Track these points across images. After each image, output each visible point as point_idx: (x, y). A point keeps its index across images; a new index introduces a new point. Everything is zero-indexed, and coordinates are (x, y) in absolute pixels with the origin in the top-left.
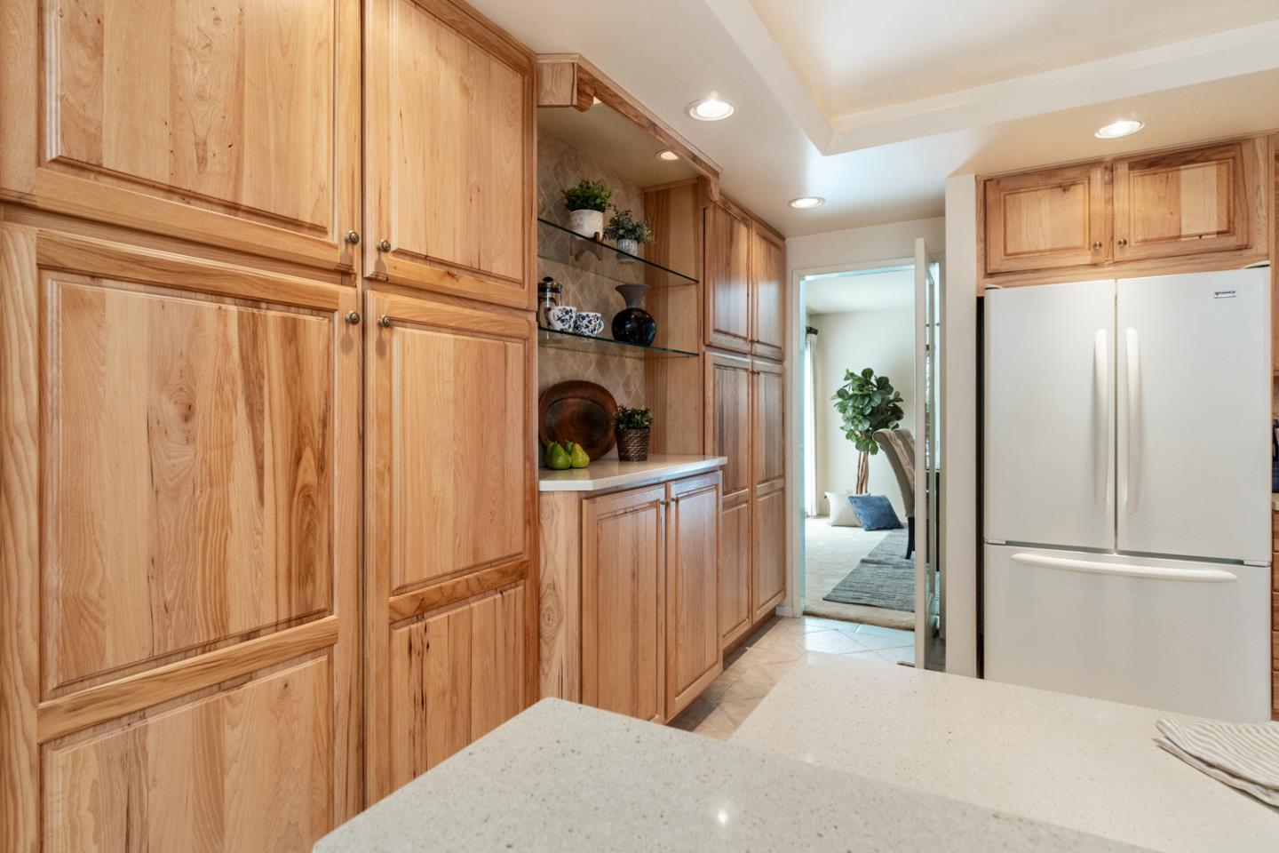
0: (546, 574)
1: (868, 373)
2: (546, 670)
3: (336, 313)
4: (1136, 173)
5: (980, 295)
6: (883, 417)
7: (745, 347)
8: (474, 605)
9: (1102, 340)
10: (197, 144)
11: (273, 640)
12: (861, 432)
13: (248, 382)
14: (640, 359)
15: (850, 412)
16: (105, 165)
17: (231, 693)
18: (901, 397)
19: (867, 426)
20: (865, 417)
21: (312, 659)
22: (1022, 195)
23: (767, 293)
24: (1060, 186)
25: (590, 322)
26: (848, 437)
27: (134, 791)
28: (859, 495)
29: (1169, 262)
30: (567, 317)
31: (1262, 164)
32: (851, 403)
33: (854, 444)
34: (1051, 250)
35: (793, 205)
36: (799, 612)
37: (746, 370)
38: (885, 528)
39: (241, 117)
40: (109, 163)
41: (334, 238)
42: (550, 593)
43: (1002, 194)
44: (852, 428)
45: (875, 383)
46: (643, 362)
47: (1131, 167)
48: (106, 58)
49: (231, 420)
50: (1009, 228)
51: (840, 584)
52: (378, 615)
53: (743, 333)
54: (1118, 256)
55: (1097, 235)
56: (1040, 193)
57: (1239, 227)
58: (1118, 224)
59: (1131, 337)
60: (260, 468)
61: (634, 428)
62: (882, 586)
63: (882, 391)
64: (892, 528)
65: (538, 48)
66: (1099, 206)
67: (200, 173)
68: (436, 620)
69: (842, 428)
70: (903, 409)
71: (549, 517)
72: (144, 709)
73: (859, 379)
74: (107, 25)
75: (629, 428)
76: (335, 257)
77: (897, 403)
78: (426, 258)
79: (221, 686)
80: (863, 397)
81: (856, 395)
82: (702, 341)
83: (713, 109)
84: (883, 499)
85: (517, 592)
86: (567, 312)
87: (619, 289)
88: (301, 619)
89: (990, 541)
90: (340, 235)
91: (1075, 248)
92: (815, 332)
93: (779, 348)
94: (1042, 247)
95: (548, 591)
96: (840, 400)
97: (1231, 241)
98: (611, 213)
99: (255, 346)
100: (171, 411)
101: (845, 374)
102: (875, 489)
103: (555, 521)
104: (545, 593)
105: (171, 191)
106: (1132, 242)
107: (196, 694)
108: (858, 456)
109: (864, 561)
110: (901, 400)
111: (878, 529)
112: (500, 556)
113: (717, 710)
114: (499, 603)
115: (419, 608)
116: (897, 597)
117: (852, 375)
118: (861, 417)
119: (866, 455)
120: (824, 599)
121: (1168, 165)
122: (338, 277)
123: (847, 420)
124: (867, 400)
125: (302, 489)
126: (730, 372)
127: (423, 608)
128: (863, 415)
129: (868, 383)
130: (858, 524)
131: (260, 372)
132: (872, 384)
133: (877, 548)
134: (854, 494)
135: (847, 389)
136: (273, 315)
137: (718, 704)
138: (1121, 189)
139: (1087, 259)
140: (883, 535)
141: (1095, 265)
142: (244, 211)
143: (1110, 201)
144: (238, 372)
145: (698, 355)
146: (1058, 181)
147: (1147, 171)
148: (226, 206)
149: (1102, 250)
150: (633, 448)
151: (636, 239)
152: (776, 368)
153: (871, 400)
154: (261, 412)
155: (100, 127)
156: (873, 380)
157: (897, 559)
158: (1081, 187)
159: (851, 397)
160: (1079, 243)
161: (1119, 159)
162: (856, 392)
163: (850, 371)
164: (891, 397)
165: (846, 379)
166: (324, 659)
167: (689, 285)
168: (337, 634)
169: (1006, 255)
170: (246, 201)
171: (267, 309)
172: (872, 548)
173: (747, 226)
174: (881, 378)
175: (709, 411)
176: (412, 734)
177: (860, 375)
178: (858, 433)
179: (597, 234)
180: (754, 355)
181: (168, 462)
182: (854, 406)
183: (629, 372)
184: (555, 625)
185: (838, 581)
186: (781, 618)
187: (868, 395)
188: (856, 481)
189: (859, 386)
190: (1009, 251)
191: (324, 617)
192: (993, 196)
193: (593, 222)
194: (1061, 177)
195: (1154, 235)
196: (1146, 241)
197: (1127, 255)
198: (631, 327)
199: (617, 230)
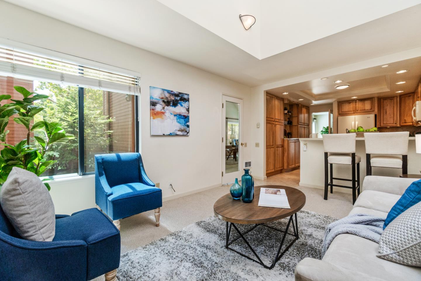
0: (285, 147)
1: (328, 127)
5: (338, 117)
7: (303, 124)
9: (353, 123)
14: (288, 126)
23: (306, 115)
24: (349, 103)
25: (287, 123)
29: (363, 113)
31: (376, 100)
34: (348, 111)
35: (311, 105)
37: (303, 127)
42: (285, 149)
47: (359, 101)
50: (342, 108)
52: (276, 147)
53: (303, 122)
54: (357, 112)
55: (354, 109)
56: (346, 104)
57: (373, 109)
58: (357, 108)
59: (357, 123)
61: (290, 134)
66: (354, 105)
68: (279, 149)
71: (285, 142)
78: (278, 119)
82: (298, 124)
83: (301, 100)
86: (285, 122)
87: (288, 118)
91: (351, 111)
92: (316, 119)
93: (308, 123)
96: (322, 133)
97: (372, 110)
98: (288, 110)
99: (271, 127)
106: (359, 110)
112: (282, 144)
114: (282, 149)
117: (324, 127)
121: (364, 100)
122: (274, 121)
125: (273, 136)
126: (301, 128)
131: (272, 129)
135: (323, 130)
138: (357, 103)
139: (353, 112)
142: (271, 118)
143: (356, 105)
145: (297, 126)
147: (361, 101)
149: (355, 111)
150: (290, 137)
152: (308, 127)
158: (352, 103)
159: (324, 132)
161: (357, 99)
166: (273, 149)
169: (341, 112)
173: (304, 107)
180: (305, 125)
183: (287, 128)
184: (285, 152)
189: (326, 130)
192: (340, 104)
193: (286, 112)
194: (349, 101)
195: (362, 109)
196: (361, 110)
197: (358, 112)
198: (290, 123)
199: (288, 112)
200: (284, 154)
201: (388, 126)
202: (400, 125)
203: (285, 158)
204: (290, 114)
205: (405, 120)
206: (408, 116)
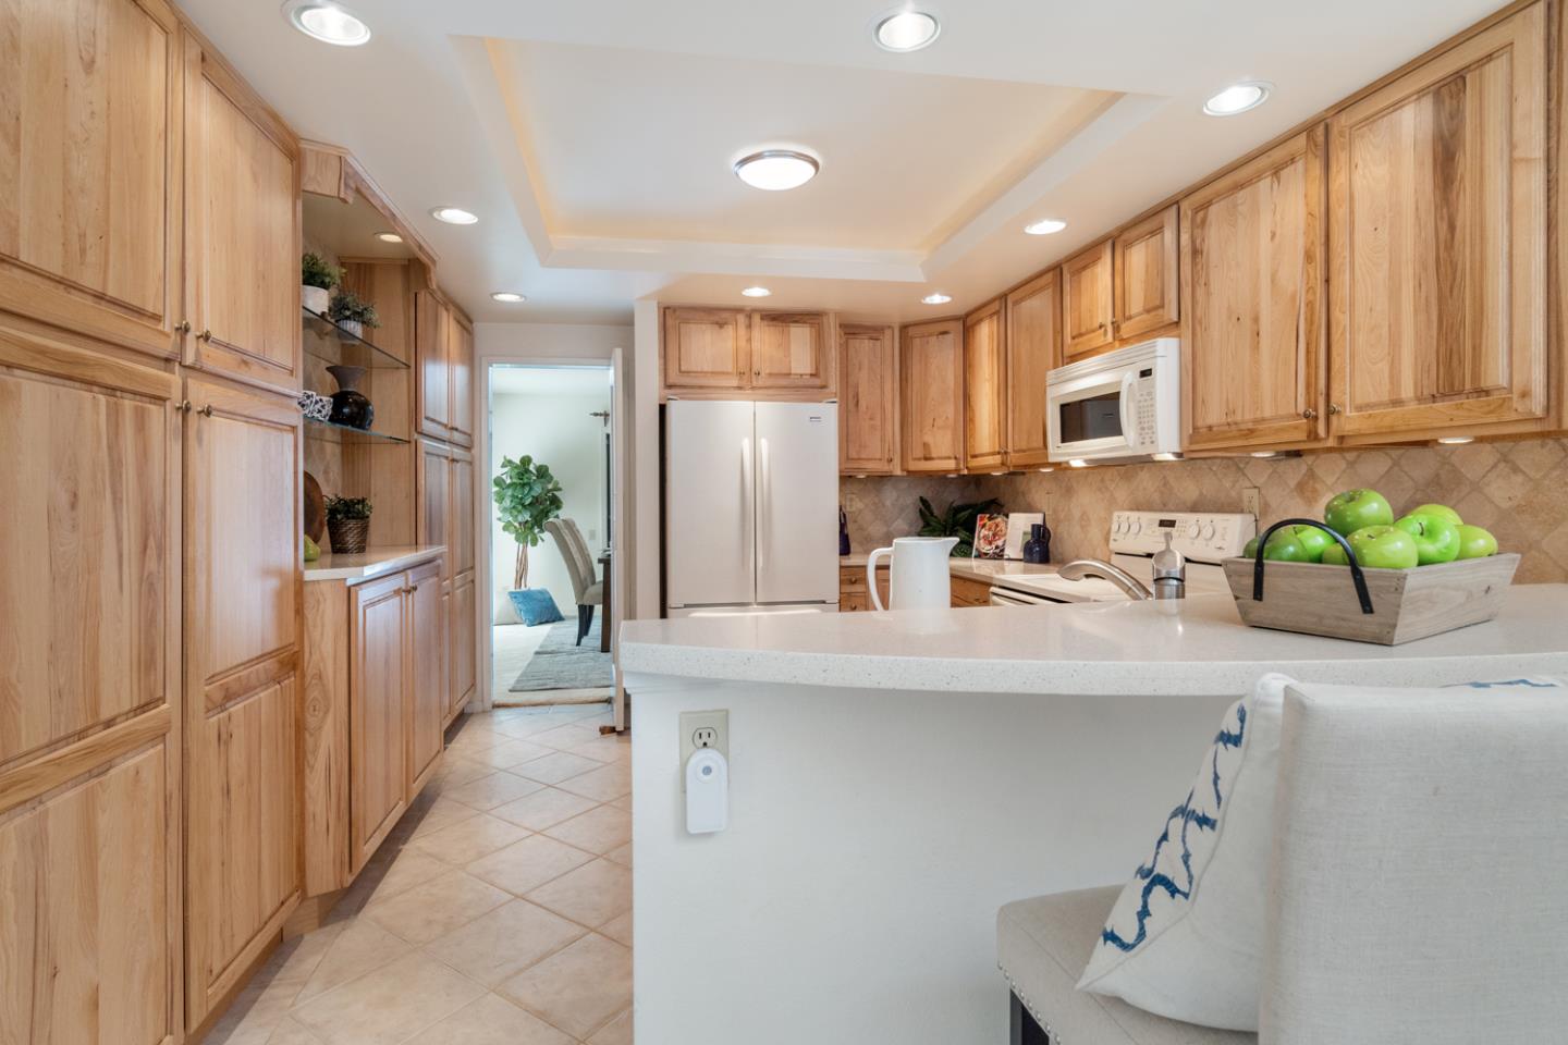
0: (311, 665)
1: (526, 461)
2: (312, 762)
3: (168, 403)
4: (766, 323)
5: (662, 402)
6: (541, 507)
7: (444, 435)
8: (262, 695)
9: (746, 444)
10: (80, 236)
11: (125, 728)
12: (520, 524)
13: (112, 471)
14: (338, 443)
15: (507, 503)
16: (21, 258)
17: (102, 778)
18: (560, 486)
19: (527, 516)
20: (523, 506)
21: (152, 747)
22: (692, 326)
24: (717, 323)
25: (323, 407)
26: (505, 528)
27: (40, 873)
28: (518, 590)
29: (783, 392)
30: (308, 401)
31: (833, 331)
32: (510, 492)
33: (514, 535)
34: (712, 373)
35: (496, 297)
36: (488, 705)
37: (447, 458)
38: (547, 622)
39: (108, 208)
40: (24, 257)
41: (167, 326)
42: (316, 684)
43: (677, 322)
44: (511, 519)
45: (534, 471)
46: (340, 447)
47: (762, 318)
48: (22, 153)
49: (101, 506)
50: (682, 350)
51: (522, 675)
52: (197, 703)
53: (443, 420)
54: (754, 384)
55: (743, 366)
56: (704, 327)
57: (821, 372)
58: (755, 359)
59: (764, 444)
60: (120, 556)
61: (353, 518)
62: (562, 672)
63: (543, 480)
64: (554, 621)
65: (303, 134)
66: (743, 343)
67: (82, 264)
68: (236, 708)
69: (499, 519)
70: (562, 500)
71: (313, 607)
72: (40, 795)
73: (517, 467)
74: (22, 119)
75: (348, 518)
76: (166, 347)
77: (555, 493)
78: (227, 346)
79: (91, 774)
80: (523, 485)
81: (514, 483)
82: (413, 429)
83: (455, 216)
84: (543, 592)
85: (290, 682)
86: (308, 397)
87: (328, 369)
88: (142, 708)
89: (673, 606)
90: (172, 324)
91: (728, 373)
93: (470, 435)
94: (706, 369)
95: (314, 682)
96: (497, 489)
97: (817, 382)
98: (335, 291)
99: (117, 434)
100: (64, 499)
101: (503, 460)
102: (534, 583)
103: (321, 610)
104: (310, 683)
105: (60, 281)
106: (763, 374)
107: (76, 781)
108: (516, 549)
109: (537, 653)
110: (560, 489)
111: (541, 623)
112: (280, 646)
113: (439, 799)
114: (279, 692)
115: (225, 697)
116: (580, 678)
117: (510, 462)
118: (520, 507)
119: (525, 548)
120: (510, 691)
121: (783, 321)
122: (162, 364)
123: (504, 510)
124: (527, 488)
125: (148, 576)
126: (435, 459)
127: (229, 696)
128: (523, 505)
129: (527, 471)
130: (519, 620)
131: (120, 461)
132: (531, 472)
133: (545, 640)
134: (513, 590)
135: (504, 477)
136: (128, 404)
137: (438, 795)
138: (756, 333)
139: (735, 382)
140: (547, 628)
141: (740, 388)
142: (109, 301)
143: (749, 340)
144: (106, 459)
145: (409, 442)
146: (716, 318)
147: (771, 323)
148: (95, 296)
149: (745, 377)
150: (351, 540)
151: (363, 322)
152: (467, 456)
153: (531, 489)
154: (121, 500)
155: (18, 221)
156: (531, 468)
157: (569, 647)
158: (730, 327)
160: (730, 370)
161: (755, 310)
162: (515, 480)
163: (508, 458)
164: (550, 486)
165: (503, 466)
166: (161, 747)
167: (398, 368)
168: (170, 722)
169: (680, 371)
170: (112, 292)
171: (122, 397)
172: (540, 641)
173: (447, 310)
174: (541, 467)
175: (422, 499)
176: (221, 823)
177: (518, 462)
178: (516, 524)
179: (323, 313)
180: (452, 443)
181: (62, 549)
182: (513, 496)
183: (328, 457)
184: (321, 714)
185: (517, 674)
186: (471, 714)
187: (528, 484)
188: (515, 575)
189: (518, 474)
190: (683, 369)
191: (158, 706)
192: (670, 322)
193: (319, 300)
194: (717, 315)
195: (775, 371)
196: (770, 375)
197: (761, 383)
198: (350, 411)
199: (339, 309)
200: (310, 741)
201: (860, 470)
202: (903, 470)
203: (316, 783)
204: (354, 327)
205: (925, 445)
206: (939, 428)
